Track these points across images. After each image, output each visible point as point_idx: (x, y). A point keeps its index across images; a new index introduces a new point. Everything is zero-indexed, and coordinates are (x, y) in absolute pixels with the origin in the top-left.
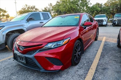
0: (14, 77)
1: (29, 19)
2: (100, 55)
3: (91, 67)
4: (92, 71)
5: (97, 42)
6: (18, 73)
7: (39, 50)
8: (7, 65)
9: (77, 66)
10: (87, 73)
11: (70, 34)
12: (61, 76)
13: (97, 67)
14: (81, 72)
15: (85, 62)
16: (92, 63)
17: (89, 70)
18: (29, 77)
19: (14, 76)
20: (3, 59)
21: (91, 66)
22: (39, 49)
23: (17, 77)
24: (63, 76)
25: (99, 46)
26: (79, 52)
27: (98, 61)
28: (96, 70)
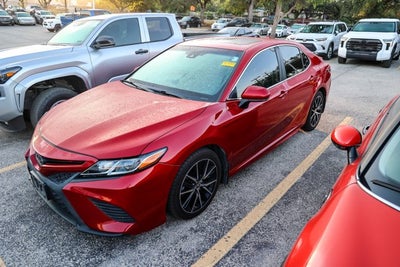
0: (22, 227)
1: (101, 43)
2: (283, 193)
3: (229, 234)
4: (223, 247)
5: (307, 136)
6: (36, 216)
7: (76, 175)
8: (19, 186)
9: (192, 223)
10: (205, 251)
11: (170, 135)
12: (133, 246)
13: (245, 236)
14: (193, 243)
15: (221, 213)
16: (239, 219)
17: (216, 241)
18: (58, 234)
19: (25, 224)
20: (16, 165)
21: (229, 229)
22: (76, 172)
23: (31, 228)
24: (141, 247)
25: (304, 157)
26: (205, 181)
27: (263, 213)
28: (236, 246)
